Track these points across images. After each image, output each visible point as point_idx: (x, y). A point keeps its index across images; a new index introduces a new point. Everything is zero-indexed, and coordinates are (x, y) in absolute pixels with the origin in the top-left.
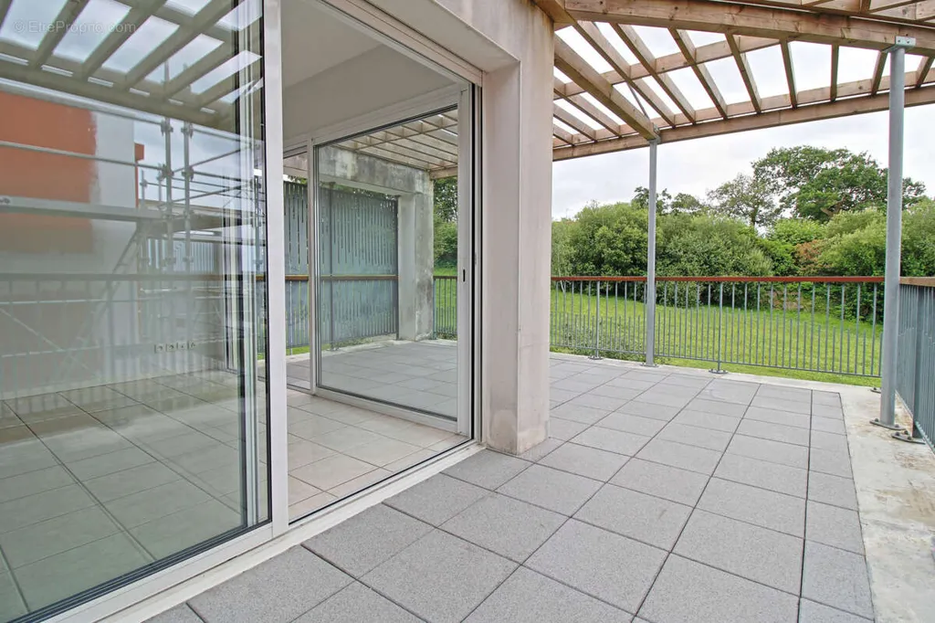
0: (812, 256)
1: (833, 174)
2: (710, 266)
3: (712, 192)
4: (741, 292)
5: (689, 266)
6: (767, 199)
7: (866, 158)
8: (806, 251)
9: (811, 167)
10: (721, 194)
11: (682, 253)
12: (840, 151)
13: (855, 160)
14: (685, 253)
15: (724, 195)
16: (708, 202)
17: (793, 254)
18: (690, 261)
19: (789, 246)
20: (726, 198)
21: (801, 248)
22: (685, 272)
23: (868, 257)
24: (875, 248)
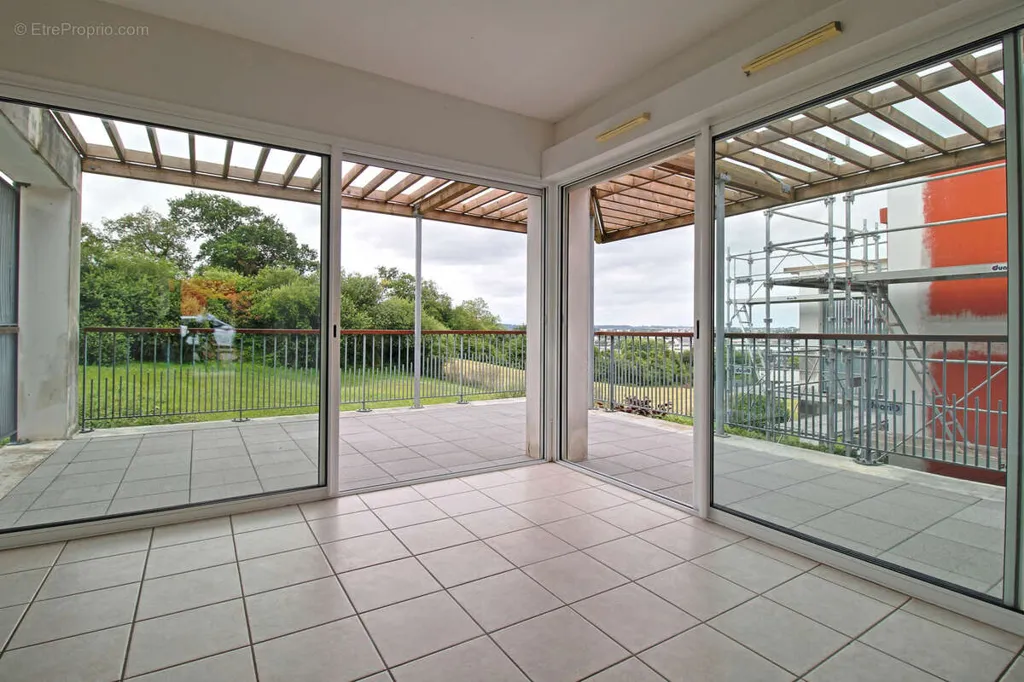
0: (245, 307)
1: (250, 231)
2: (140, 314)
3: (111, 222)
4: (176, 343)
5: (113, 313)
6: (177, 241)
7: (275, 220)
8: (238, 302)
9: (227, 218)
10: (124, 227)
11: (101, 296)
12: (254, 208)
13: (267, 220)
14: (105, 296)
15: (127, 229)
16: (105, 233)
17: (225, 304)
18: (113, 306)
19: (221, 296)
20: (128, 232)
21: (234, 298)
22: (108, 320)
23: (294, 310)
24: (299, 303)
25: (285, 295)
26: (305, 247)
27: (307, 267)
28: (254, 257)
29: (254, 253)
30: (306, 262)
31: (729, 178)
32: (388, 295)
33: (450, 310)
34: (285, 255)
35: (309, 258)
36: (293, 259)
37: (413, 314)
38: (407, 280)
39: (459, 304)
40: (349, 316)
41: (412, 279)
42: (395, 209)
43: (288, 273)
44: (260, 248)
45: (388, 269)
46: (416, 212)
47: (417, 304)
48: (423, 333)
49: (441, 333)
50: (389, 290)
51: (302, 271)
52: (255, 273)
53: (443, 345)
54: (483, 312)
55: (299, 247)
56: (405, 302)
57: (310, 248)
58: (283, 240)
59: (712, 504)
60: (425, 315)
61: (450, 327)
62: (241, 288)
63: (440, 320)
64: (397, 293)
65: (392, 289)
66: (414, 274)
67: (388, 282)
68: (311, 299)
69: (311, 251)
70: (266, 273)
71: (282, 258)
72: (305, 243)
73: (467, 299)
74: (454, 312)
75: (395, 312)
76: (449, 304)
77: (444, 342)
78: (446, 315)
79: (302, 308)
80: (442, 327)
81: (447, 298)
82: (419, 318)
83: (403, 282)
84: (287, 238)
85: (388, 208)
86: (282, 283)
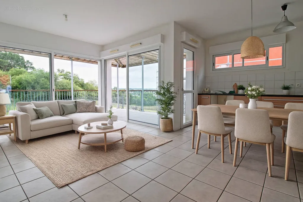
23: (25, 84)
24: (26, 81)
25: (21, 78)
26: (28, 61)
27: (29, 68)
28: (7, 64)
29: (7, 63)
30: (28, 67)
31: (144, 57)
32: (61, 78)
33: (84, 84)
34: (20, 64)
35: (30, 65)
36: (23, 65)
37: (71, 85)
38: (68, 73)
39: (87, 82)
40: (47, 86)
41: (70, 73)
42: (65, 58)
43: (22, 71)
44: (9, 61)
45: (61, 69)
46: (71, 59)
47: (72, 81)
48: (74, 91)
49: (81, 91)
50: (61, 77)
51: (27, 70)
52: (8, 70)
53: (82, 95)
54: (96, 84)
55: (26, 61)
56: (68, 81)
57: (30, 61)
58: (19, 58)
59: (129, 119)
60: (75, 85)
61: (84, 89)
62: (3, 75)
63: (80, 87)
64: (65, 78)
65: (63, 76)
66: (71, 72)
67: (61, 74)
68: (31, 79)
69: (30, 63)
70: (13, 70)
71: (19, 65)
72: (28, 60)
73: (90, 80)
74: (85, 84)
75: (64, 84)
76: (84, 82)
77: (82, 94)
78: (82, 85)
79: (29, 83)
80: (81, 89)
81: (83, 80)
82: (73, 86)
83: (67, 74)
84: (20, 57)
85: (63, 58)
86: (19, 74)
